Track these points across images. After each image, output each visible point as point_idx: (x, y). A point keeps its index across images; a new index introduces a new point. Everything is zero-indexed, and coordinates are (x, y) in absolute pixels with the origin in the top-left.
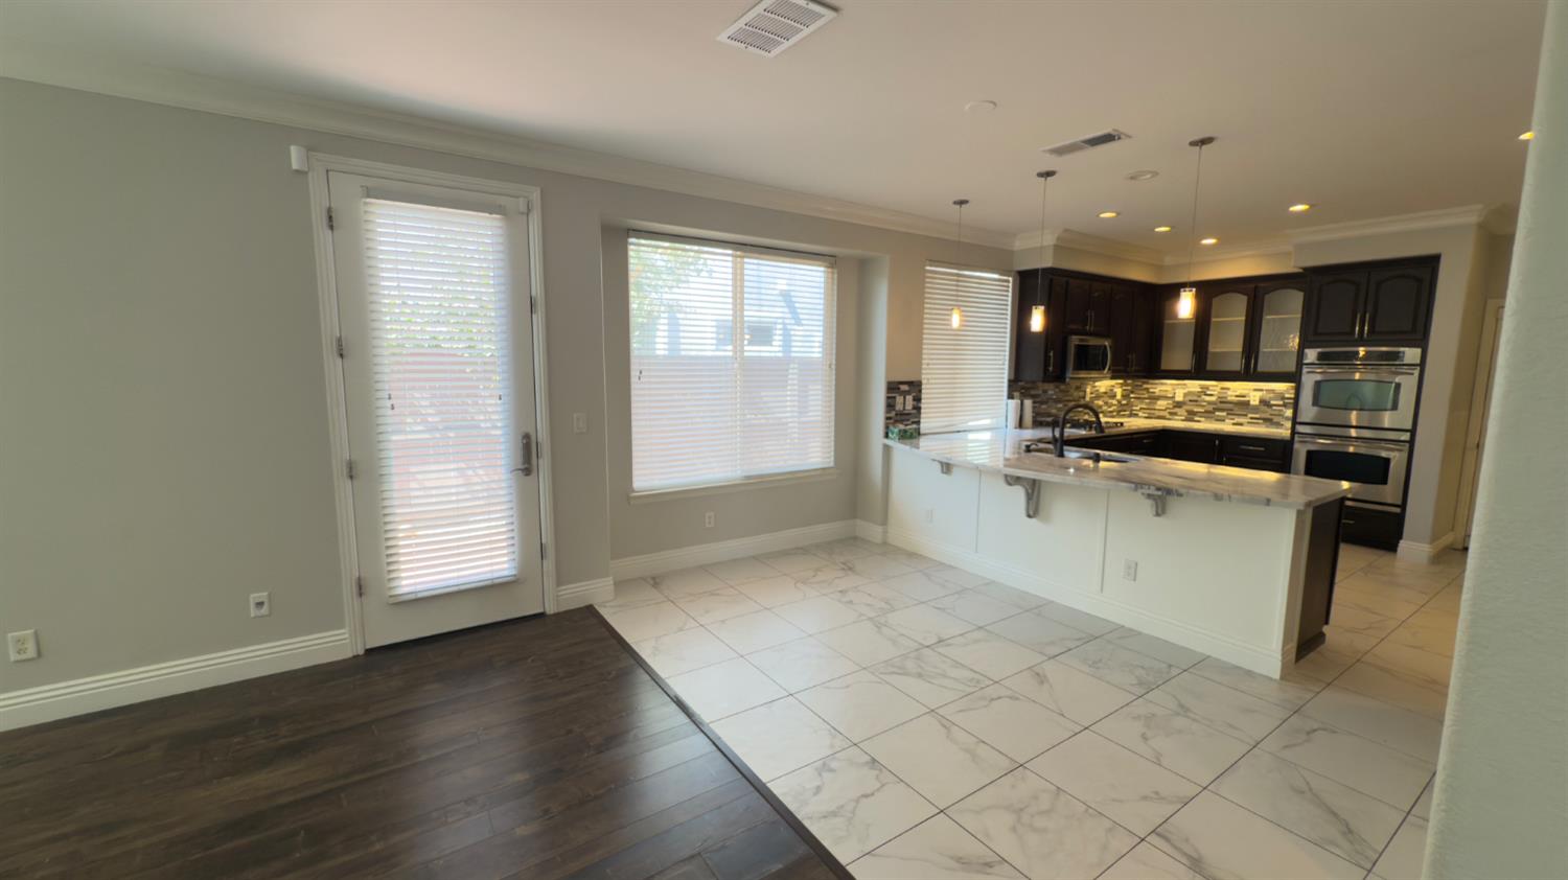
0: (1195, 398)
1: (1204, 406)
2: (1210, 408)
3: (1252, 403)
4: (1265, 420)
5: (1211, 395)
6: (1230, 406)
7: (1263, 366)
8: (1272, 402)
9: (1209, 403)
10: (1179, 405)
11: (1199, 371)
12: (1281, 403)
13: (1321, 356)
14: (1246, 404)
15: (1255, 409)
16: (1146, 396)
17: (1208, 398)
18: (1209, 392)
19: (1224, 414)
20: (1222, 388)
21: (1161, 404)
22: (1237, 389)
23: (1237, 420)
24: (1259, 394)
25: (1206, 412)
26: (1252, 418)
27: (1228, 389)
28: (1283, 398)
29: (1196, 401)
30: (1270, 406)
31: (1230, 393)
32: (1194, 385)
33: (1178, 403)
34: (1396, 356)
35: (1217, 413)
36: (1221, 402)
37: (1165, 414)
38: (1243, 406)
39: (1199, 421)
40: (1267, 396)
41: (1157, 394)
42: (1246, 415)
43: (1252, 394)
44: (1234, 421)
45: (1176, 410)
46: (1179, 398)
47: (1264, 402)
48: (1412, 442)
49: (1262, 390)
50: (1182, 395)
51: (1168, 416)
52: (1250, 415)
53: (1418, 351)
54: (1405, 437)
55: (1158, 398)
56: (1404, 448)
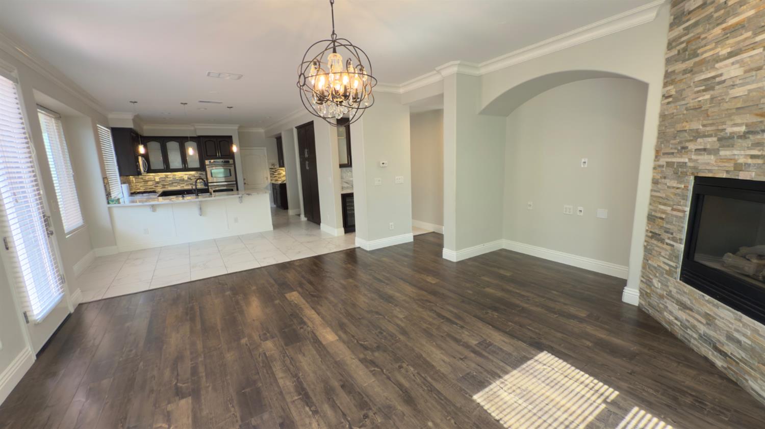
0: (163, 179)
1: (168, 182)
2: (171, 182)
3: (185, 179)
4: (191, 184)
6: (178, 181)
9: (170, 181)
10: (158, 183)
11: (167, 169)
14: (183, 180)
15: (187, 181)
16: (142, 181)
17: (169, 179)
18: (168, 177)
19: (176, 184)
20: (173, 175)
21: (150, 183)
22: (179, 175)
23: (182, 185)
24: (187, 176)
25: (170, 184)
26: (186, 184)
28: (195, 176)
29: (165, 180)
30: (191, 179)
31: (177, 176)
32: (163, 175)
34: (228, 162)
35: (174, 184)
36: (174, 180)
37: (153, 187)
38: (182, 180)
39: (168, 188)
40: (190, 176)
41: (147, 180)
42: (184, 183)
43: (185, 176)
45: (157, 185)
46: (157, 179)
48: (237, 184)
53: (232, 160)
54: (235, 183)
55: (148, 181)
56: (235, 185)
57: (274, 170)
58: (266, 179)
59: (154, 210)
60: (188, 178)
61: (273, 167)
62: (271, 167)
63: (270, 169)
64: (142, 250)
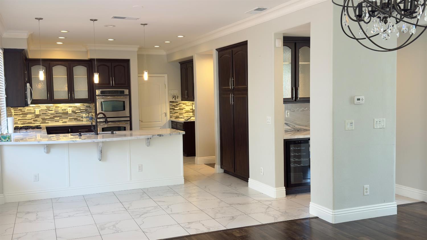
0: (45, 112)
1: (49, 115)
2: (52, 116)
3: (69, 112)
4: (75, 119)
5: (52, 110)
6: (61, 115)
8: (76, 112)
9: (52, 114)
10: (37, 116)
11: (51, 99)
12: (80, 111)
13: (102, 92)
14: (67, 113)
15: (71, 115)
16: (21, 113)
17: (50, 112)
18: (50, 109)
19: (59, 118)
20: (56, 107)
21: (29, 116)
22: (62, 106)
23: (64, 120)
24: (71, 108)
25: (50, 118)
26: (70, 119)
27: (59, 107)
28: (80, 110)
29: (46, 114)
30: (76, 113)
31: (59, 109)
32: (43, 106)
33: (37, 115)
34: (123, 92)
35: (55, 118)
36: (56, 113)
37: (32, 121)
38: (65, 114)
39: (48, 123)
40: (74, 109)
41: (26, 112)
42: (68, 118)
43: (69, 109)
44: (63, 121)
45: (36, 119)
46: (37, 112)
47: (73, 112)
48: (131, 121)
49: (72, 107)
50: (38, 111)
51: (33, 122)
52: (69, 118)
53: (128, 90)
54: (128, 119)
55: (27, 114)
56: (129, 122)
57: (175, 104)
58: (164, 114)
59: (48, 152)
60: (72, 111)
61: (174, 100)
62: (172, 100)
63: (170, 102)
64: (30, 201)
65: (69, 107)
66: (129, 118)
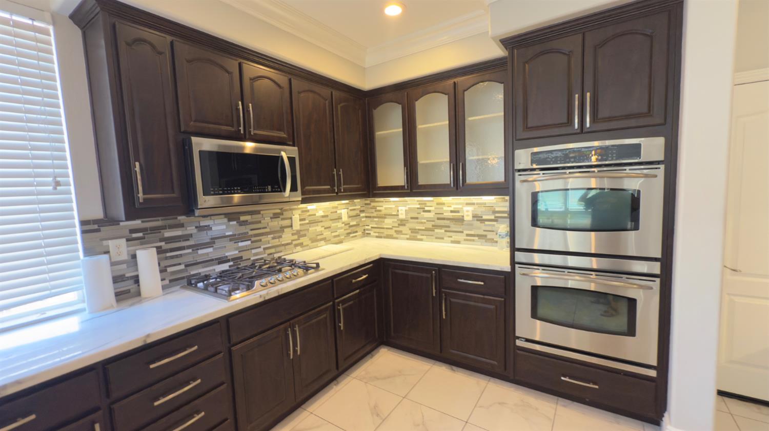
0: (415, 215)
1: (425, 223)
2: (429, 225)
3: (466, 218)
4: (480, 236)
5: (429, 211)
6: (447, 222)
7: (472, 178)
8: (485, 217)
9: (429, 220)
10: (402, 223)
11: (412, 186)
12: (492, 217)
13: (535, 158)
14: (460, 220)
15: (470, 225)
16: (375, 215)
17: (426, 215)
18: (427, 209)
19: (443, 231)
20: (438, 204)
21: (388, 222)
22: (451, 203)
24: (470, 208)
25: (427, 230)
26: (468, 235)
27: (444, 204)
28: (494, 212)
29: (417, 218)
30: (483, 221)
31: (445, 208)
32: (413, 202)
33: (402, 220)
35: (436, 231)
36: (438, 219)
37: (392, 232)
38: (458, 221)
39: (421, 240)
40: (479, 212)
41: (383, 212)
42: (462, 232)
43: (466, 208)
44: (452, 239)
45: (401, 228)
46: (402, 216)
47: (477, 218)
48: (664, 275)
49: (473, 204)
50: (404, 212)
51: (395, 235)
52: (466, 232)
54: (656, 268)
55: (384, 217)
56: (656, 284)
60: (475, 216)
65: (468, 204)
66: (658, 264)
